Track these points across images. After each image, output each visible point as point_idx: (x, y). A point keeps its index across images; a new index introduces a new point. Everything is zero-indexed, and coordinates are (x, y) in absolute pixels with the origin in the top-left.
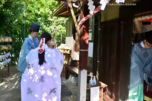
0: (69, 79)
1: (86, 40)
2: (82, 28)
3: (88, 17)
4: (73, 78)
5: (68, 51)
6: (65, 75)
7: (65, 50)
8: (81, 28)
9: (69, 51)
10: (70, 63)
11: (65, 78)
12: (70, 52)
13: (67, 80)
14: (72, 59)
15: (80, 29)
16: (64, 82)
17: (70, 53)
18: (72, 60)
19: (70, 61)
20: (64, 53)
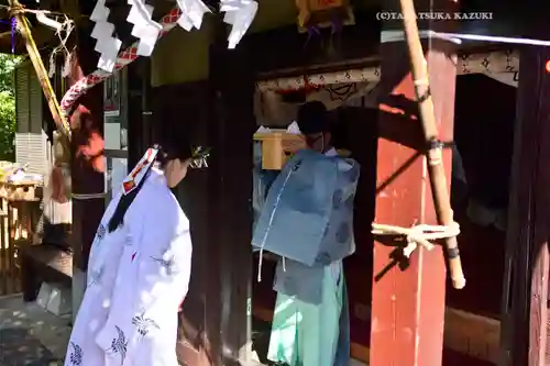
0: (40, 301)
1: (94, 158)
2: (76, 114)
3: (97, 78)
4: (55, 293)
5: (26, 189)
6: (19, 288)
7: (14, 188)
8: (71, 114)
9: (31, 190)
10: (40, 235)
11: (22, 299)
12: (39, 192)
13: (31, 307)
14: (47, 221)
15: (68, 117)
16: (15, 313)
17: (37, 199)
18: (48, 225)
19: (40, 227)
20: (12, 197)
